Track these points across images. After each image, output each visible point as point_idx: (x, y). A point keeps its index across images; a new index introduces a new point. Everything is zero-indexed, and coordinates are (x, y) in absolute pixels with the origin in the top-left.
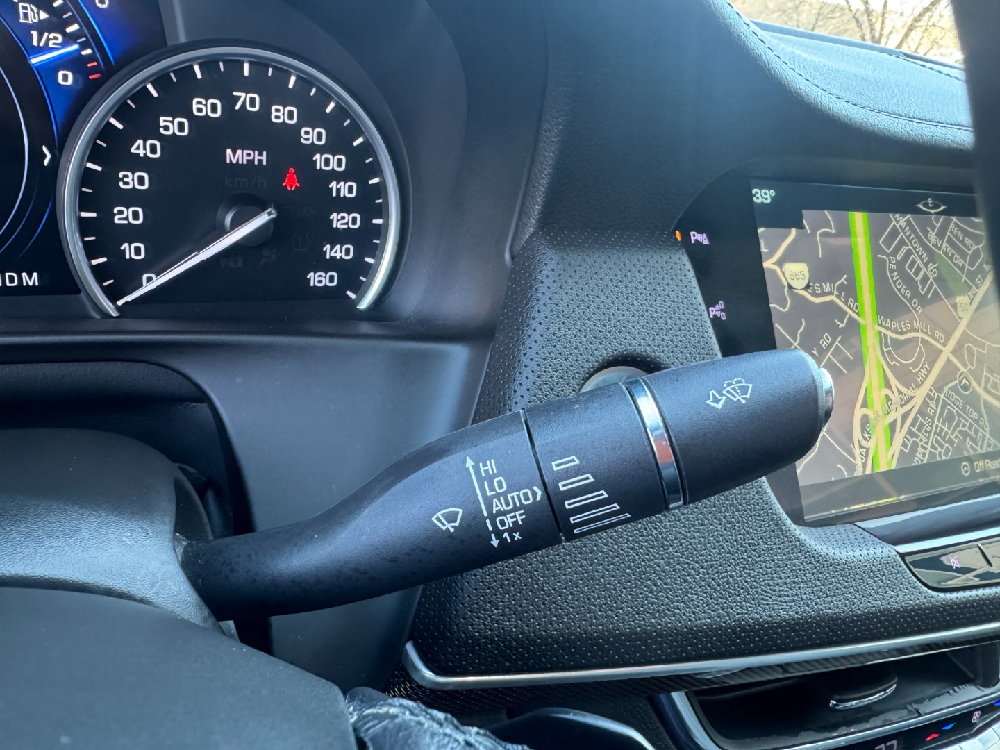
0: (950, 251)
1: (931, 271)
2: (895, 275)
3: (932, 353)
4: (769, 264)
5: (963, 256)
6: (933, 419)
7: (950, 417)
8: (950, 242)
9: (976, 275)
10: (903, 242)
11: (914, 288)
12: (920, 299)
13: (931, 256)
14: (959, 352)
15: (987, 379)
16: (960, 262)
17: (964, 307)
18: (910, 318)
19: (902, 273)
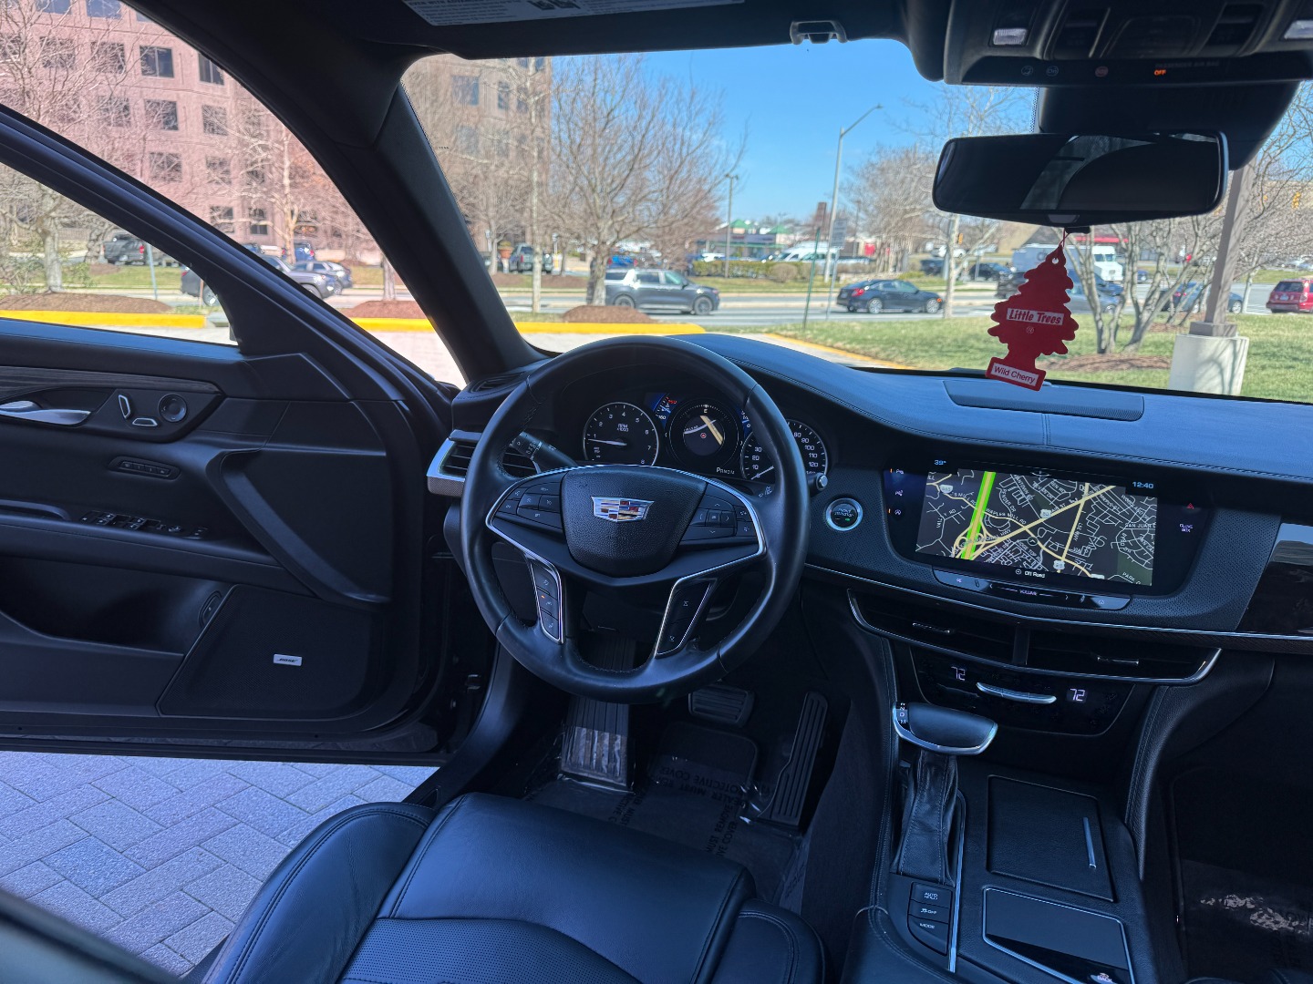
0: (1046, 491)
1: (1029, 498)
2: (1004, 496)
3: (1015, 527)
4: (933, 484)
5: (1055, 495)
6: (1005, 550)
7: (1017, 551)
8: (1048, 489)
9: (1061, 503)
10: (1014, 485)
11: (1014, 502)
12: (1016, 506)
13: (1031, 492)
14: (1034, 530)
15: (1049, 543)
16: (1051, 496)
17: (1046, 514)
18: (1007, 512)
19: (1009, 495)
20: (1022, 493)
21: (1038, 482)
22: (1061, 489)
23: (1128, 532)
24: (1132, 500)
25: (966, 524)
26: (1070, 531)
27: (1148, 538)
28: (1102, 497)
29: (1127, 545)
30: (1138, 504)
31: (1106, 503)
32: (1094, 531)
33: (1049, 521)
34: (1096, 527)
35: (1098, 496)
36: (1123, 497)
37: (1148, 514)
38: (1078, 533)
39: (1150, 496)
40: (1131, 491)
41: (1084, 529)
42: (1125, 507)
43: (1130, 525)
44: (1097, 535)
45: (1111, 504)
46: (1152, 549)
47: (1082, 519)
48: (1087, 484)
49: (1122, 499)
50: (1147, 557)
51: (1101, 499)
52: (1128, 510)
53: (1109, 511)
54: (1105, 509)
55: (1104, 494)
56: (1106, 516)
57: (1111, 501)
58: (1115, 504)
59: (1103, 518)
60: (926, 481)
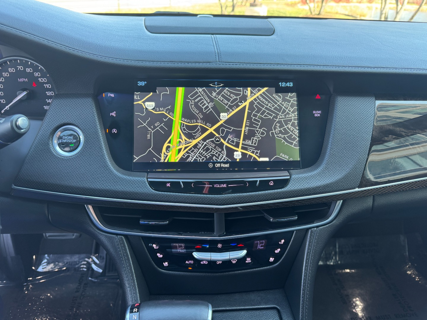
0: (222, 98)
1: (211, 105)
2: (193, 106)
3: (204, 130)
4: (140, 102)
5: (228, 100)
6: (199, 149)
7: (208, 149)
8: (223, 96)
9: (233, 106)
10: (199, 96)
11: (200, 110)
12: (203, 114)
13: (212, 100)
14: (217, 130)
15: (229, 139)
16: (226, 102)
17: (224, 116)
18: (197, 119)
19: (196, 105)
20: (205, 102)
21: (215, 91)
22: (232, 95)
23: (279, 122)
24: (280, 97)
25: (169, 133)
26: (242, 128)
27: (293, 125)
28: (260, 97)
29: (281, 132)
30: (284, 100)
31: (263, 102)
32: (258, 125)
33: (226, 122)
34: (259, 122)
35: (258, 97)
36: (274, 95)
37: (292, 106)
38: (247, 128)
39: (292, 92)
40: (279, 90)
41: (251, 124)
42: (276, 103)
43: (281, 116)
44: (260, 128)
45: (267, 102)
46: (297, 132)
47: (249, 117)
48: (249, 89)
49: (273, 97)
50: (294, 139)
51: (259, 99)
52: (278, 105)
53: (266, 108)
54: (263, 107)
55: (261, 95)
56: (264, 112)
57: (267, 100)
58: (269, 102)
59: (262, 114)
60: (133, 100)
